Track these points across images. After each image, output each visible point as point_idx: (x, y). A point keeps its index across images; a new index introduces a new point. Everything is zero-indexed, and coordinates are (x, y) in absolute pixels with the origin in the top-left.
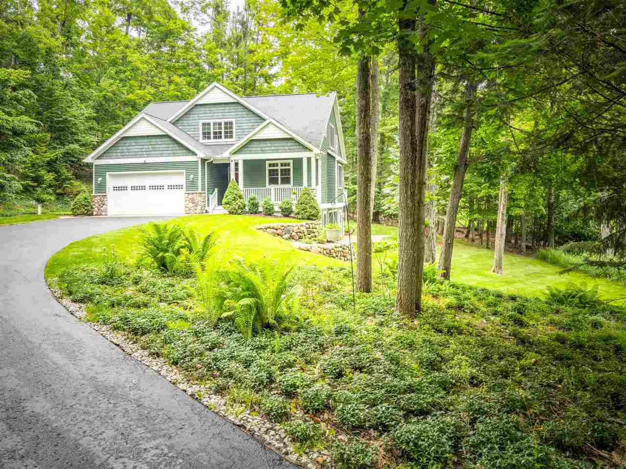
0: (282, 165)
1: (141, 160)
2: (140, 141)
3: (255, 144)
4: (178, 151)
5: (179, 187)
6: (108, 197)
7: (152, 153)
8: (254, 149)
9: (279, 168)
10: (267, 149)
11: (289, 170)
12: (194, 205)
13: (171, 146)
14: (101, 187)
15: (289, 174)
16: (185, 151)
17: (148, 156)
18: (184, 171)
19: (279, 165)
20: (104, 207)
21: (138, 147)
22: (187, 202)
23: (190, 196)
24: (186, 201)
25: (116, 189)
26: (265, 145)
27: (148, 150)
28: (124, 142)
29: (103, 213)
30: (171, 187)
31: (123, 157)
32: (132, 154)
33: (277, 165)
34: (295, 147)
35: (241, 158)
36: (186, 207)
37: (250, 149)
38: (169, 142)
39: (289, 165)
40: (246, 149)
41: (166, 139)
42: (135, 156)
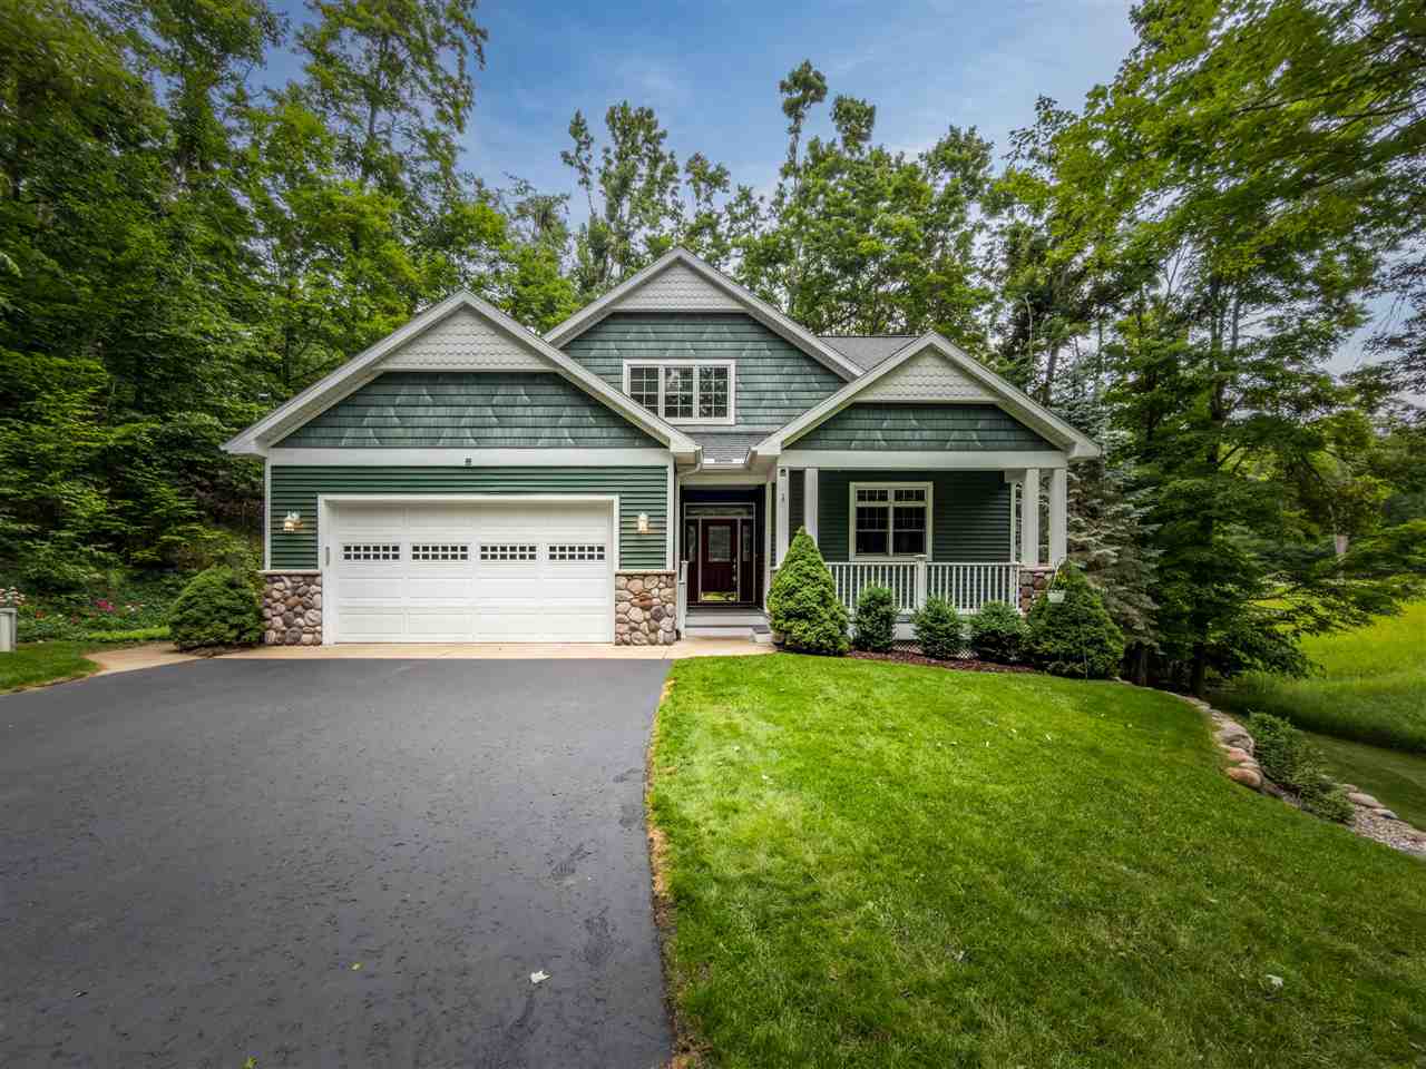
0: (899, 495)
1: (455, 458)
2: (452, 390)
3: (864, 420)
4: (595, 432)
5: (595, 553)
6: (326, 580)
7: (498, 432)
8: (860, 434)
9: (891, 504)
10: (907, 435)
11: (921, 512)
12: (648, 615)
13: (568, 411)
14: (299, 549)
15: (922, 524)
16: (615, 432)
17: (481, 442)
18: (616, 499)
19: (891, 496)
20: (309, 614)
21: (441, 411)
22: (624, 606)
23: (637, 585)
24: (619, 600)
25: (353, 552)
26: (899, 424)
27: (478, 421)
28: (390, 390)
29: (306, 638)
30: (560, 553)
31: (384, 442)
32: (419, 433)
33: (883, 496)
34: (1002, 435)
35: (814, 461)
36: (619, 621)
37: (845, 435)
38: (563, 400)
39: (920, 495)
40: (832, 435)
41: (550, 390)
42: (433, 442)
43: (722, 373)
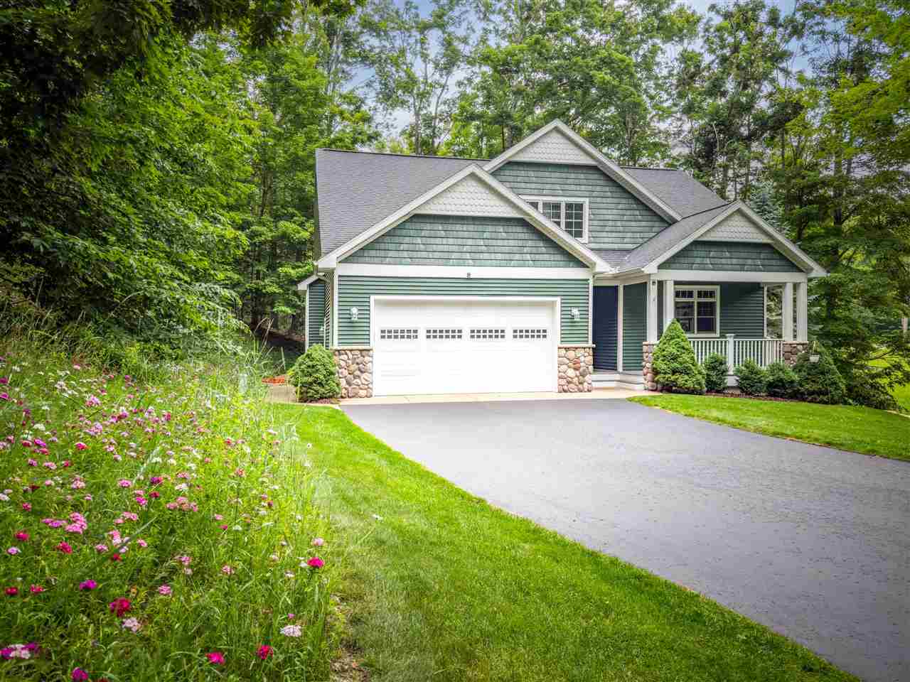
0: (700, 294)
1: (460, 272)
2: (458, 227)
3: (701, 252)
4: (546, 257)
5: (541, 334)
6: (375, 353)
7: (486, 256)
8: (698, 260)
9: (695, 300)
10: (724, 261)
11: (712, 305)
12: (578, 373)
13: (530, 243)
14: (356, 329)
15: (713, 312)
16: (558, 257)
17: (476, 262)
18: (558, 299)
19: (695, 294)
20: (364, 376)
21: (451, 241)
22: (564, 368)
23: (571, 354)
24: (560, 364)
25: (387, 334)
26: (719, 254)
27: (474, 249)
28: (418, 226)
29: (363, 393)
30: (520, 334)
31: (413, 261)
32: (437, 255)
33: (690, 294)
34: (774, 262)
36: (560, 378)
37: (690, 260)
38: (527, 236)
39: (712, 294)
40: (682, 260)
41: (519, 229)
42: (446, 261)
43: (580, 207)
